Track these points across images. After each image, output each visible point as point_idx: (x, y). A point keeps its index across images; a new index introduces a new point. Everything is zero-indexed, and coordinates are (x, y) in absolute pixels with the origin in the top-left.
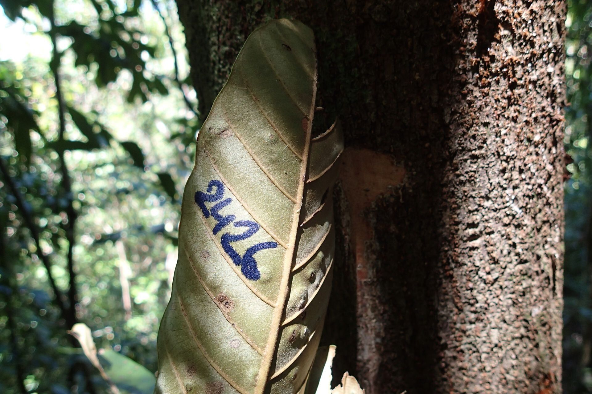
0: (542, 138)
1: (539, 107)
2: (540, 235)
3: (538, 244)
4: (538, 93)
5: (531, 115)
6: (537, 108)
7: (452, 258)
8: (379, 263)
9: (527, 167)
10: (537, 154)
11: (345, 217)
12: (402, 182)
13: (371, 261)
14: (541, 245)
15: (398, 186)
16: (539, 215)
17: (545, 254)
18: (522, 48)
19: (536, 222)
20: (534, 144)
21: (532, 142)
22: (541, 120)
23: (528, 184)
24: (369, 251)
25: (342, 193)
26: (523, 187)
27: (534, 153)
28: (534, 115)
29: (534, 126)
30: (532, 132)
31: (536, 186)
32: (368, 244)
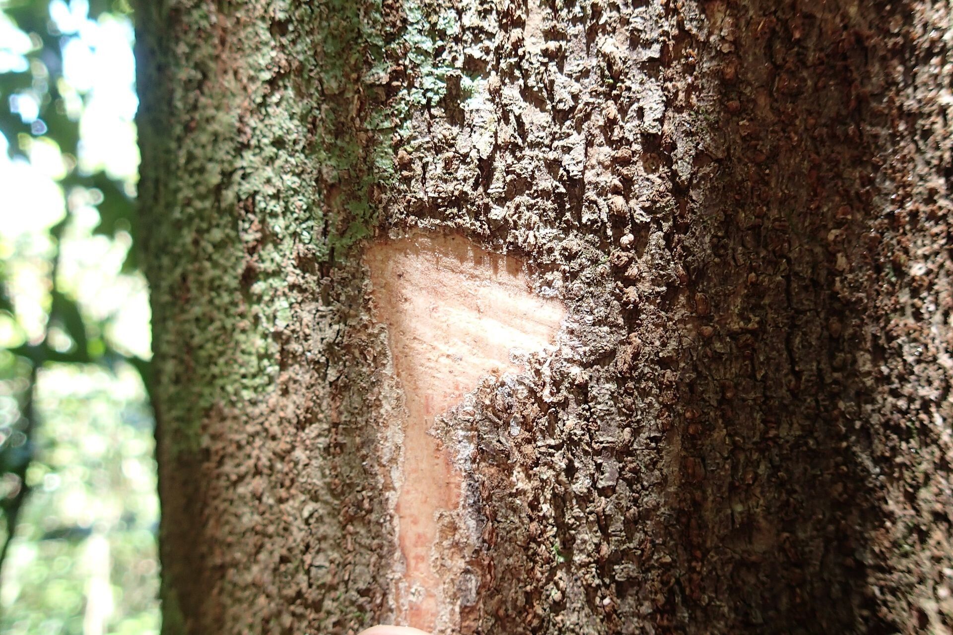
0: (929, 272)
1: (920, 189)
2: (928, 553)
3: (922, 581)
4: (918, 150)
5: (902, 205)
6: (915, 191)
7: (682, 591)
8: (473, 583)
9: (894, 344)
10: (917, 315)
11: (389, 433)
12: (553, 342)
13: (448, 577)
14: (930, 583)
15: (541, 355)
16: (924, 493)
17: (940, 613)
18: (883, 17)
19: (918, 512)
20: (909, 285)
21: (906, 280)
22: (927, 225)
23: (896, 394)
24: (446, 543)
25: (389, 362)
26: (885, 400)
27: (909, 311)
28: (909, 206)
29: (909, 235)
30: (906, 251)
31: (917, 405)
32: (446, 520)
